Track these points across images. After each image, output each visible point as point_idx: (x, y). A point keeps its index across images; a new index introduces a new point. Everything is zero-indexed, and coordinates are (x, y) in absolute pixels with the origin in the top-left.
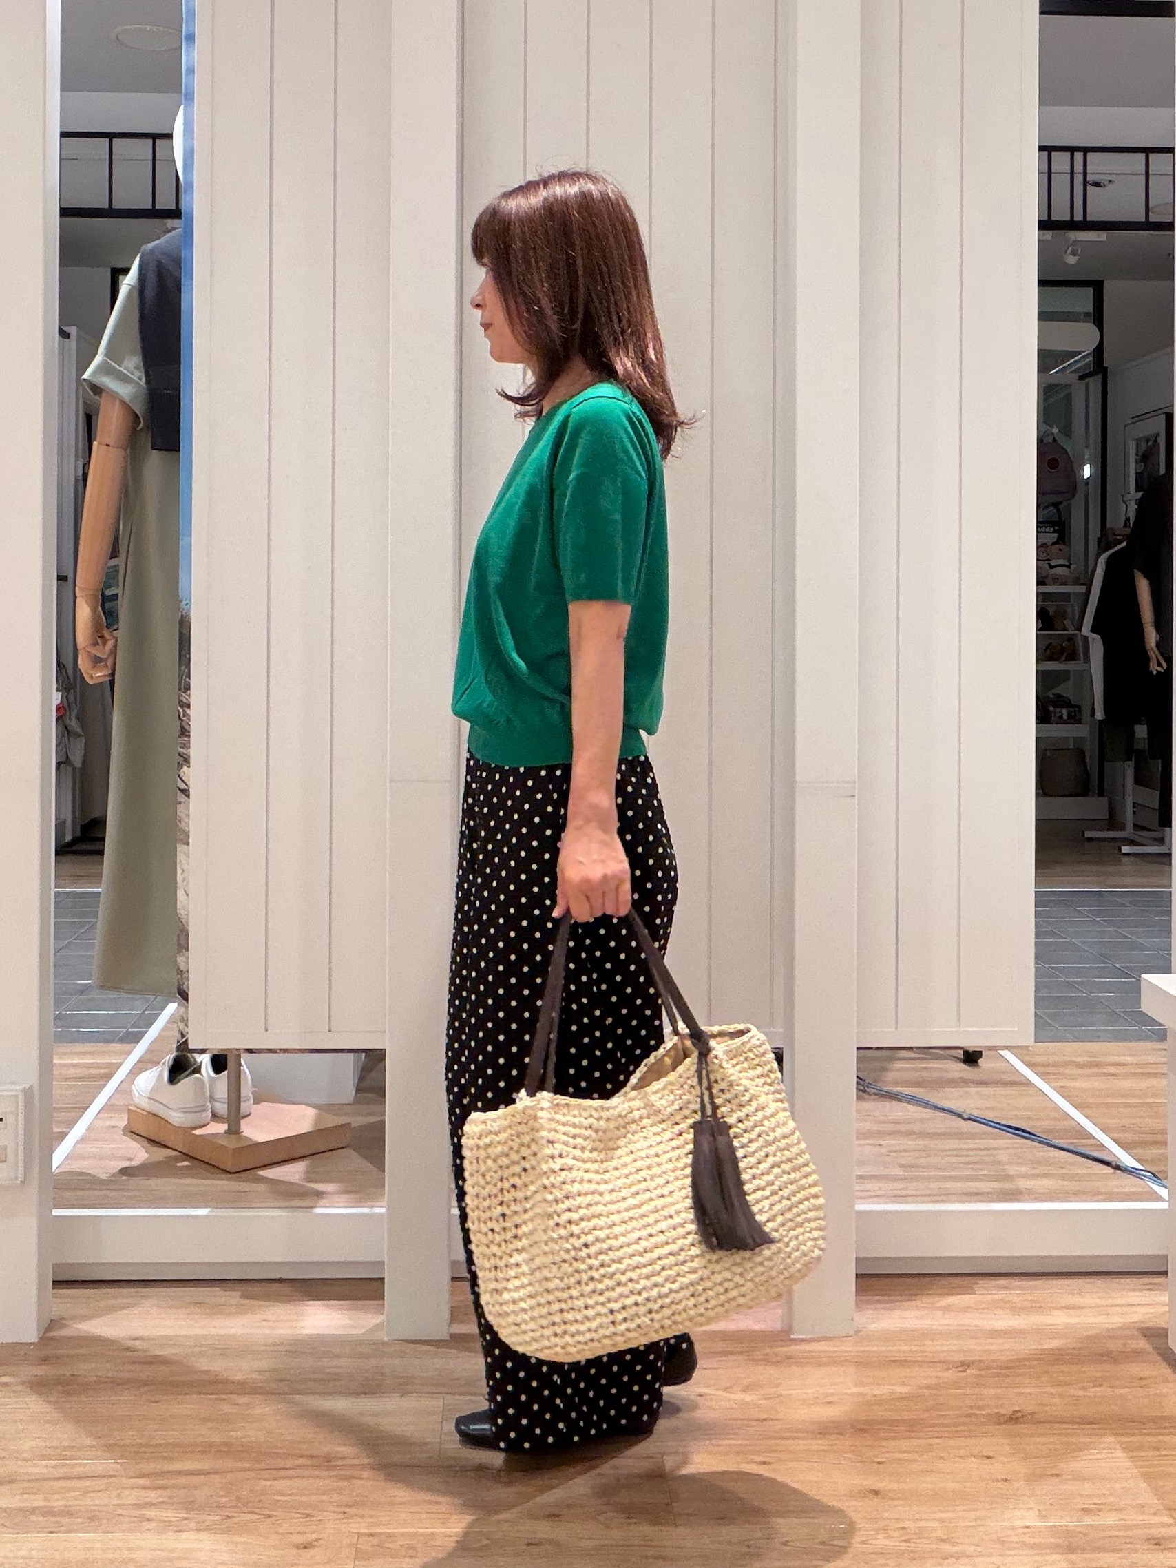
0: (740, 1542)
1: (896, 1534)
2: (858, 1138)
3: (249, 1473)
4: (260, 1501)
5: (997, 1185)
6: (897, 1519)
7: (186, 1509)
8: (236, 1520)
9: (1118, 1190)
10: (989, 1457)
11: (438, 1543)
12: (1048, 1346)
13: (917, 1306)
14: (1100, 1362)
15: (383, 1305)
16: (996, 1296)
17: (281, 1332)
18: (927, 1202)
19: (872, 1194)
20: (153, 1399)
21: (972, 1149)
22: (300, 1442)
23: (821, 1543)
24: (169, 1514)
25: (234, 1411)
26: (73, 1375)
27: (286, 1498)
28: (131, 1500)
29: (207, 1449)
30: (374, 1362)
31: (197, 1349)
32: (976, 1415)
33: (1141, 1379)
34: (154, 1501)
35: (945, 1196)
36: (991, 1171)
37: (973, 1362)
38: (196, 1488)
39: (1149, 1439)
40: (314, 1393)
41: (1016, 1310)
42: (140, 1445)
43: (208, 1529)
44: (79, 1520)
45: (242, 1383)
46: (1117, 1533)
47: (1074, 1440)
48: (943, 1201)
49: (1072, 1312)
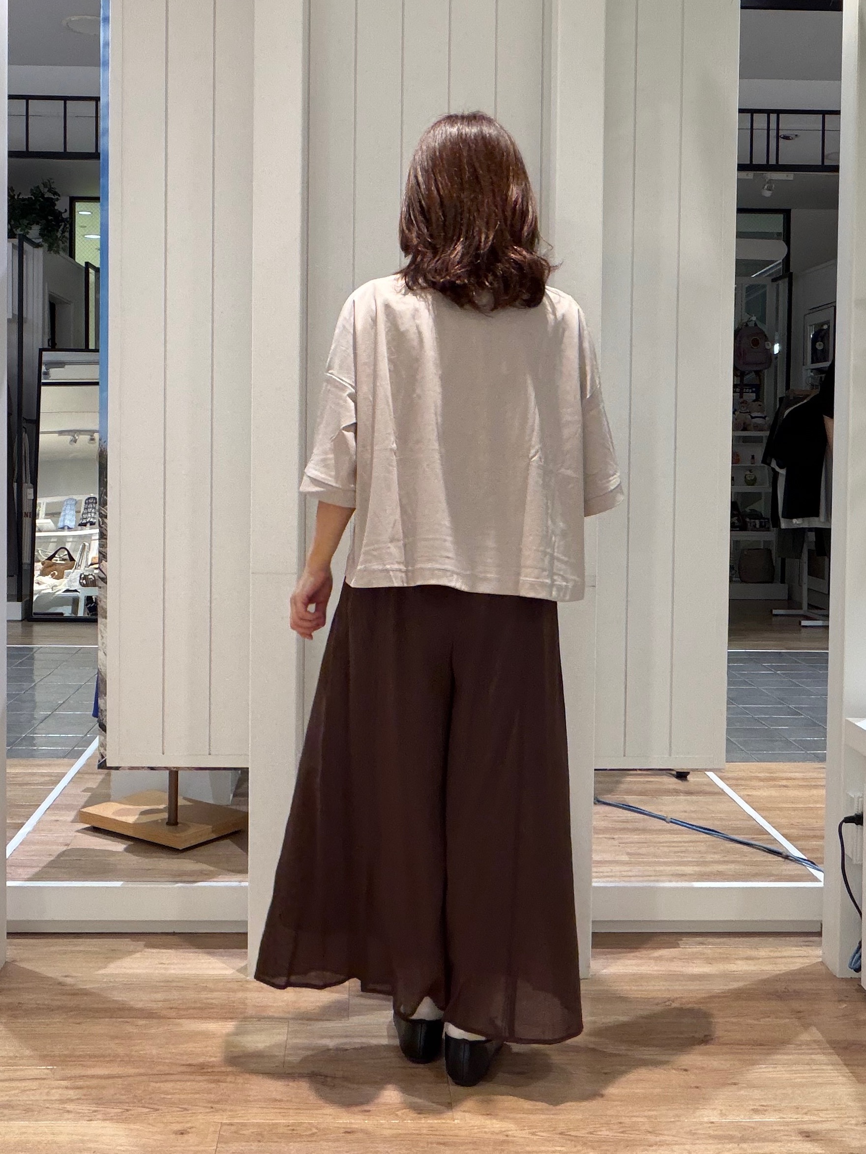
0: (501, 1132)
1: (615, 1127)
2: (597, 833)
3: (145, 1077)
4: (150, 1098)
5: (697, 869)
6: (616, 1116)
7: (96, 1104)
8: (132, 1112)
9: (784, 873)
10: (686, 1070)
11: (281, 1130)
12: (731, 987)
13: (636, 957)
14: (769, 999)
15: (247, 952)
16: (695, 949)
17: (173, 972)
18: (646, 881)
19: (605, 874)
20: (78, 1021)
21: (680, 842)
22: (182, 1054)
23: (561, 1134)
24: (84, 1108)
25: (135, 1031)
26: (19, 1003)
27: (169, 1097)
28: (57, 1097)
29: (111, 1059)
30: (240, 995)
31: (111, 984)
32: (677, 1038)
33: (799, 1012)
34: (74, 1098)
35: (659, 875)
36: (693, 858)
37: (677, 998)
38: (104, 1088)
39: (802, 1057)
40: (195, 1018)
41: (709, 960)
42: (66, 1056)
43: (111, 1119)
44: (18, 1112)
45: (141, 1010)
46: (779, 1128)
47: (747, 1057)
48: (657, 881)
49: (750, 962)
